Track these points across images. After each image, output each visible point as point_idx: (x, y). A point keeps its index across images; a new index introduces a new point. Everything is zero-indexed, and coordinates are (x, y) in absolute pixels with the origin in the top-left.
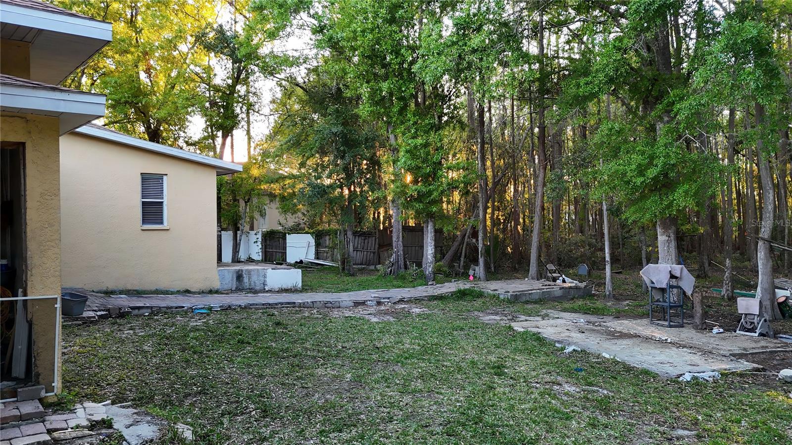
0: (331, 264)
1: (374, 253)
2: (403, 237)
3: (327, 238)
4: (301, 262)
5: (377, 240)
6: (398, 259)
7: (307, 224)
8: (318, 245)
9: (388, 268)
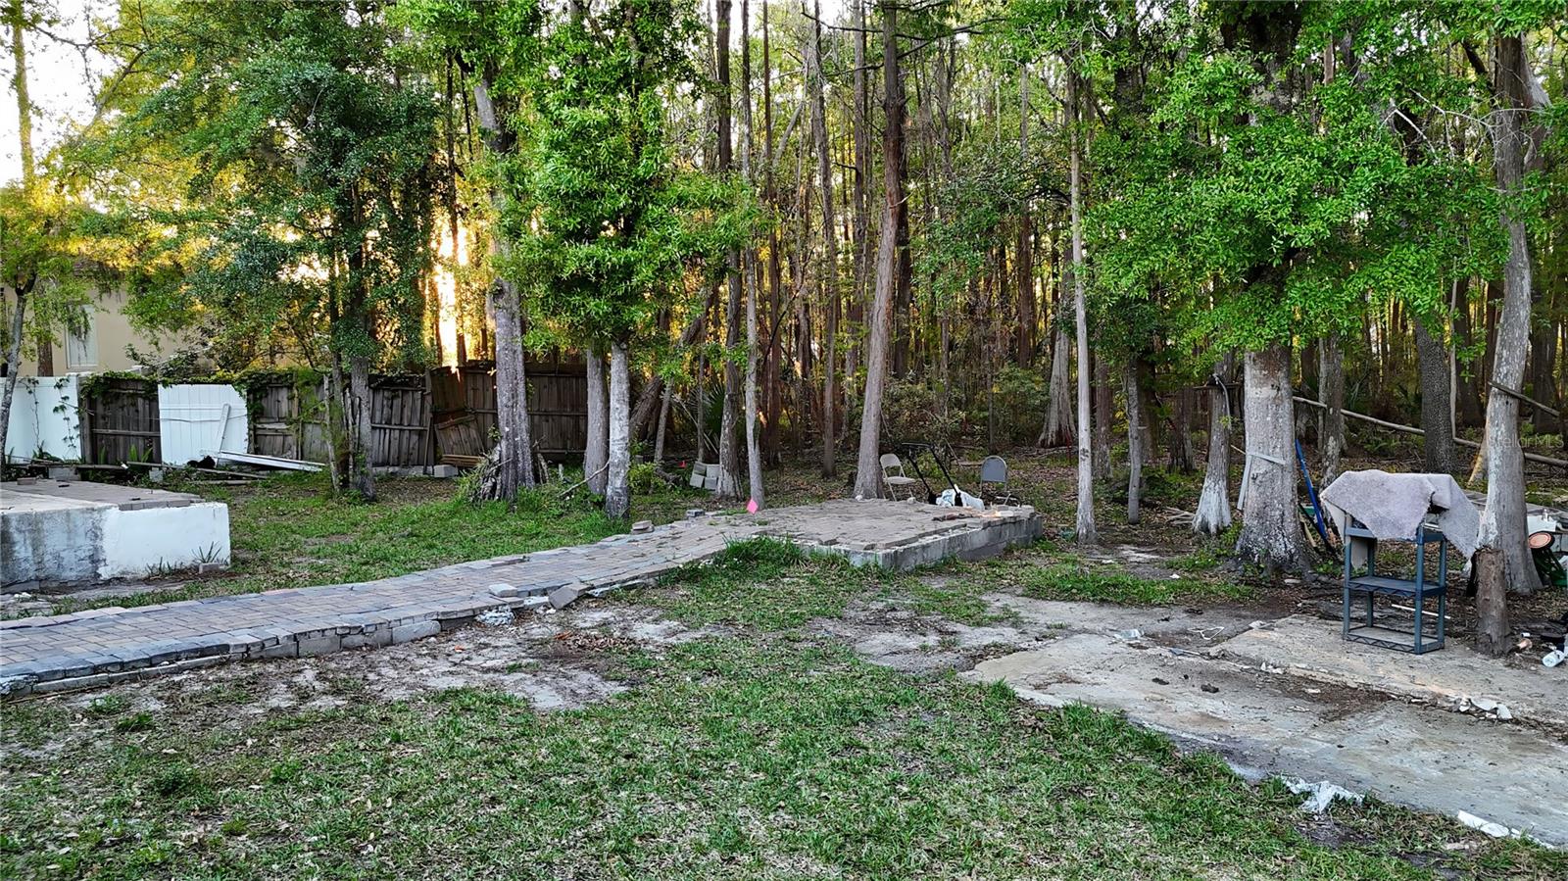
0: (296, 467)
1: (420, 434)
2: (527, 393)
3: (284, 394)
4: (208, 462)
5: (429, 399)
6: (516, 454)
7: (217, 356)
8: (256, 414)
9: (486, 478)
